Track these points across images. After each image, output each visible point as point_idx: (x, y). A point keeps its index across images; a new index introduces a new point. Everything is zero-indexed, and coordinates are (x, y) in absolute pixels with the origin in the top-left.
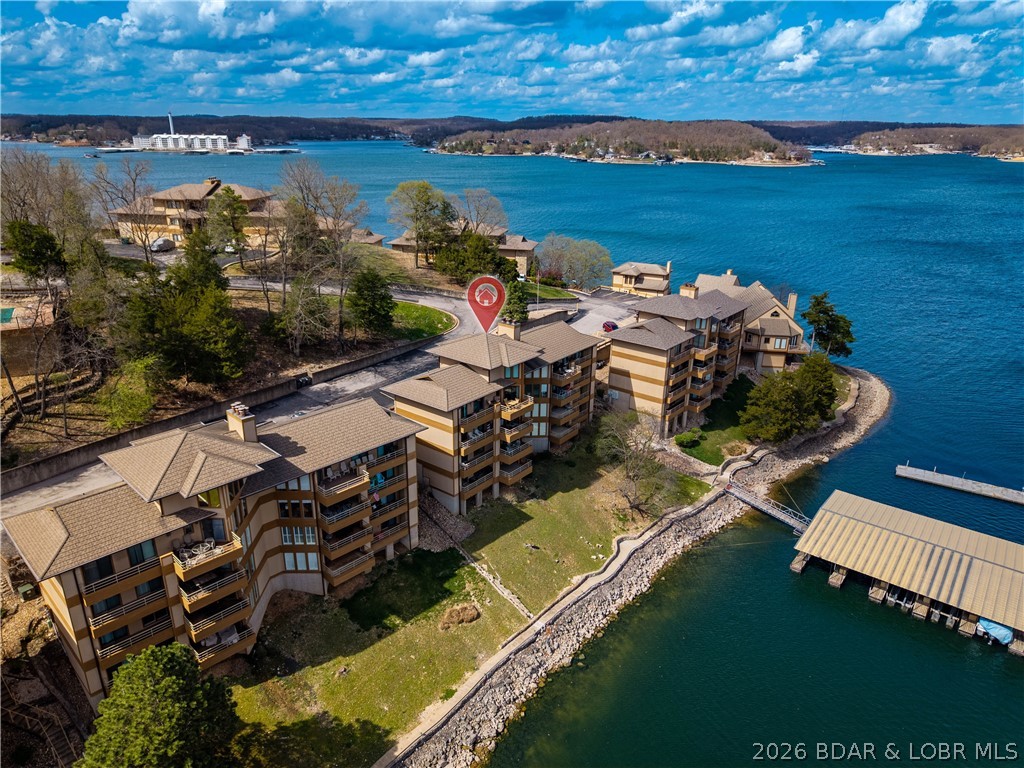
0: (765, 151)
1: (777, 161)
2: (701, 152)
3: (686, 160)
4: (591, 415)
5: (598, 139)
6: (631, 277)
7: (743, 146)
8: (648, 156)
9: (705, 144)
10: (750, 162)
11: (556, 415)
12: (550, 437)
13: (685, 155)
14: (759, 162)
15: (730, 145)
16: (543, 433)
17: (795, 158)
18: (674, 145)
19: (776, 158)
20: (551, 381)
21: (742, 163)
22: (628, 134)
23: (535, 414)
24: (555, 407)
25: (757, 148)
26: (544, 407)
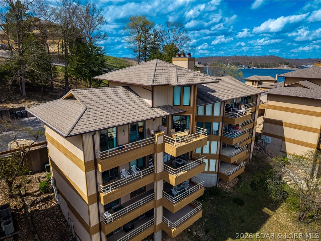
0: (285, 64)
1: (289, 68)
2: (261, 65)
3: (255, 68)
4: (251, 154)
5: (224, 62)
6: (256, 81)
7: (276, 63)
8: (242, 66)
9: (262, 63)
10: (279, 68)
11: (227, 153)
12: (219, 174)
13: (255, 66)
14: (282, 68)
15: (271, 63)
16: (212, 169)
17: (296, 67)
18: (251, 63)
19: (289, 67)
20: (223, 119)
21: (276, 68)
22: (235, 60)
23: (206, 151)
24: (225, 145)
25: (281, 63)
26: (215, 144)
